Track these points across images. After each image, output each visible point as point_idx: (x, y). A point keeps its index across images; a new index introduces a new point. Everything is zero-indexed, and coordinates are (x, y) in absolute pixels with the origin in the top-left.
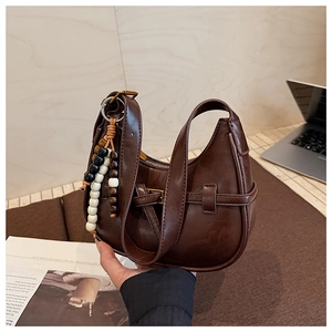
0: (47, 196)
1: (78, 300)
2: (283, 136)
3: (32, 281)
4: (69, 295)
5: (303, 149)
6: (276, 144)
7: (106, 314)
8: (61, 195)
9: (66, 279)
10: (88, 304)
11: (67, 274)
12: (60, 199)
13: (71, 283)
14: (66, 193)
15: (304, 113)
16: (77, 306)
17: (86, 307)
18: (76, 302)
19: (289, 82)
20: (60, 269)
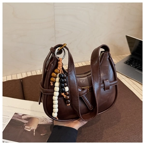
0: (15, 78)
1: (29, 127)
2: (121, 60)
3: (7, 117)
4: (25, 125)
5: (129, 66)
6: (118, 63)
7: (42, 135)
8: (21, 78)
9: (23, 117)
10: (33, 130)
11: (24, 115)
12: (20, 79)
13: (25, 119)
14: (23, 77)
15: (131, 50)
16: (28, 130)
17: (32, 131)
18: (28, 129)
19: (127, 36)
20: (21, 112)
